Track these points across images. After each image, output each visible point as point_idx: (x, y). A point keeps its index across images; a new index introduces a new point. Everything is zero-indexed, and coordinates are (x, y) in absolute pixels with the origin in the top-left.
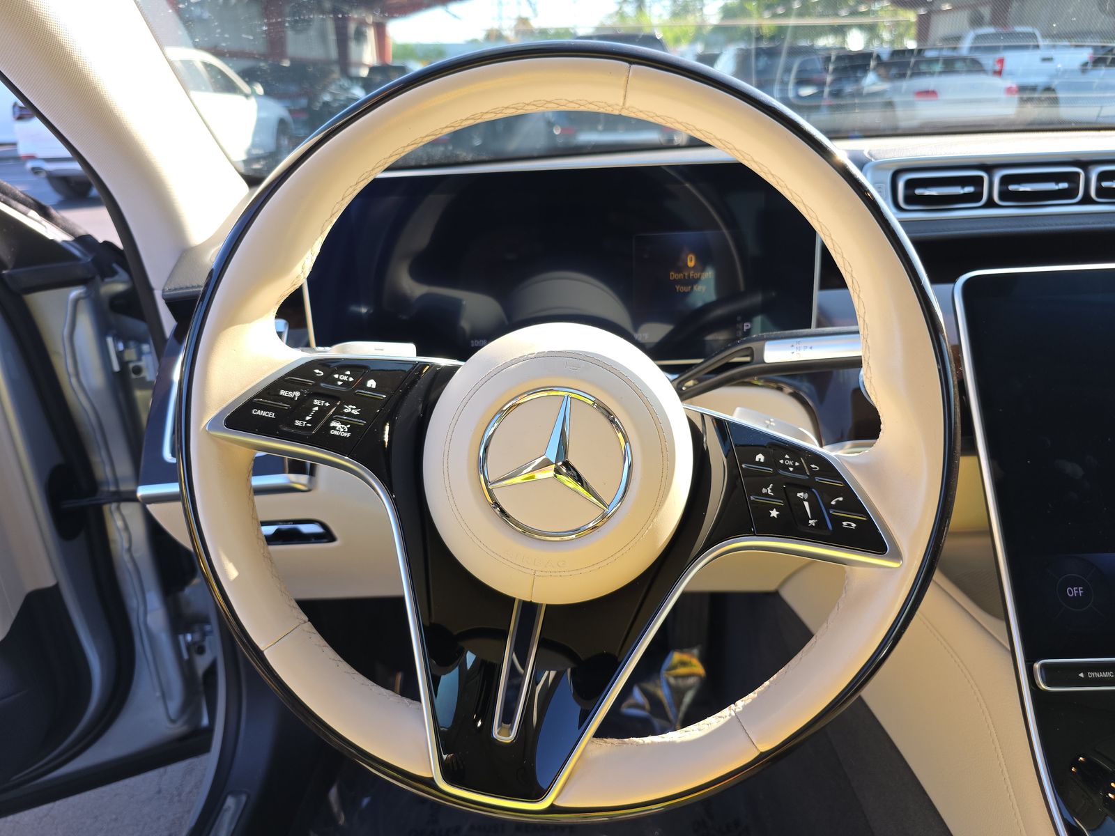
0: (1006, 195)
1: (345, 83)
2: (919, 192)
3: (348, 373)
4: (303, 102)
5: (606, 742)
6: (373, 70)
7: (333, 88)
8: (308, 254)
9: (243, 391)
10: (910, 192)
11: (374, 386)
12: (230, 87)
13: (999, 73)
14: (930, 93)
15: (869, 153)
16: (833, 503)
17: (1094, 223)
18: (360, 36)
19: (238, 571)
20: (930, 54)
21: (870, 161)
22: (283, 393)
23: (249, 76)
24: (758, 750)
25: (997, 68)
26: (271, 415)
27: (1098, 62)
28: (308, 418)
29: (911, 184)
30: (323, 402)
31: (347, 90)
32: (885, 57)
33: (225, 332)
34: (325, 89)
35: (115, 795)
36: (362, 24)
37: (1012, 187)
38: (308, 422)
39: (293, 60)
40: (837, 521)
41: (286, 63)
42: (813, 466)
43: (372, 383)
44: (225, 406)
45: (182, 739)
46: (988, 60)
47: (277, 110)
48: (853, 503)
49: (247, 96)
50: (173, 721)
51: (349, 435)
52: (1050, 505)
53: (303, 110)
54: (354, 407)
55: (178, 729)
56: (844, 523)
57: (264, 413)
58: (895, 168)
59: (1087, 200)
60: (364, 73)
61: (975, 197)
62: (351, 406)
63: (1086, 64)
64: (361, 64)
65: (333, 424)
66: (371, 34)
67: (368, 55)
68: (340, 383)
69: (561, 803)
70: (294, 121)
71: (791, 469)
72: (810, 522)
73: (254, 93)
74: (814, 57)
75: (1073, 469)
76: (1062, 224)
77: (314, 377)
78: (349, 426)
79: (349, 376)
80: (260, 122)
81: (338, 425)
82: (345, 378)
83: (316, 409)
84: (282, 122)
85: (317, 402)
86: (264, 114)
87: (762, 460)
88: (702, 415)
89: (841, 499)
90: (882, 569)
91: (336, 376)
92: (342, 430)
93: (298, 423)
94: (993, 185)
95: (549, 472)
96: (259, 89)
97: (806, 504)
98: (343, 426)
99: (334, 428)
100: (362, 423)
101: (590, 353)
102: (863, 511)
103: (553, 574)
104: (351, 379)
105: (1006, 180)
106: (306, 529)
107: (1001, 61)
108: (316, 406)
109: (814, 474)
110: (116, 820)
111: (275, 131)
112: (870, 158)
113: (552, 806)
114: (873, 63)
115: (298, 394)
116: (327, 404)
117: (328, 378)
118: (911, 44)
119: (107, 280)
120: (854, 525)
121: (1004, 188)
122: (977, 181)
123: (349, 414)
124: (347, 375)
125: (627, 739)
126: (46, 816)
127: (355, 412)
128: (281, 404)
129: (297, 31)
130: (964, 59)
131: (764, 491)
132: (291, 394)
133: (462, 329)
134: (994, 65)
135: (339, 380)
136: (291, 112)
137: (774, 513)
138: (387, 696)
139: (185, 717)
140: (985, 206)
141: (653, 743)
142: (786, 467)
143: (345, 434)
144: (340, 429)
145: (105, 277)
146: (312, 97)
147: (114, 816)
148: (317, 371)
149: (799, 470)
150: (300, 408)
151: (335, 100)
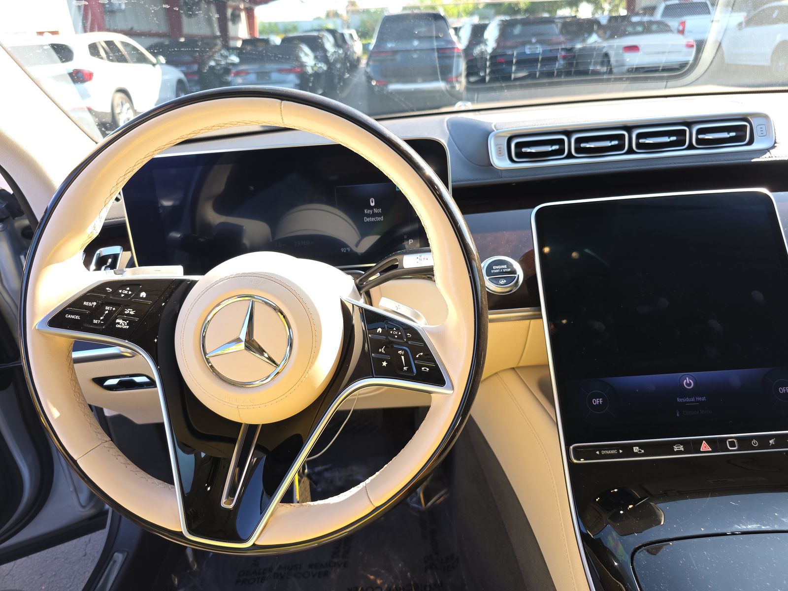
0: (579, 150)
1: (224, 52)
2: (524, 150)
3: (128, 289)
4: (195, 67)
5: (291, 506)
6: (245, 42)
7: (217, 57)
8: (97, 219)
9: (60, 304)
10: (519, 150)
11: (144, 296)
12: (142, 59)
13: (682, 32)
14: (634, 48)
15: (495, 126)
16: (417, 356)
17: (633, 167)
18: (235, 18)
19: (59, 412)
20: (635, 19)
21: (494, 131)
22: (85, 303)
23: (155, 50)
24: (373, 506)
25: (681, 28)
26: (77, 317)
27: (749, 22)
28: (102, 318)
29: (519, 145)
30: (111, 308)
31: (226, 57)
32: (604, 21)
33: (45, 269)
34: (211, 58)
35: (55, 559)
36: (236, 9)
37: (583, 145)
38: (102, 320)
39: (186, 37)
40: (419, 367)
41: (182, 40)
42: (408, 334)
43: (143, 295)
44: (48, 313)
45: (91, 518)
46: (674, 23)
47: (175, 74)
48: (429, 356)
49: (154, 65)
50: (83, 507)
51: (128, 327)
52: (584, 349)
53: (194, 73)
54: (131, 310)
55: (88, 512)
56: (423, 368)
57: (73, 317)
58: (509, 135)
59: (630, 151)
60: (239, 44)
61: (560, 152)
62: (129, 309)
63: (740, 24)
64: (237, 39)
65: (118, 321)
66: (243, 15)
67: (241, 31)
68: (123, 295)
69: (258, 543)
70: (188, 81)
71: (396, 337)
72: (404, 368)
73: (158, 62)
74: (554, 25)
75: (599, 325)
76: (613, 168)
77: (106, 292)
78: (127, 322)
79: (129, 291)
80: (164, 83)
81: (121, 321)
82: (126, 292)
83: (107, 312)
84: (180, 82)
85: (107, 308)
86: (167, 77)
87: (380, 332)
88: (353, 305)
89: (422, 354)
90: (444, 395)
91: (120, 291)
92: (123, 324)
93: (95, 321)
94: (570, 144)
95: (242, 346)
96: (162, 59)
97: (403, 357)
98: (124, 322)
99: (118, 323)
100: (137, 319)
101: (268, 273)
102: (434, 361)
103: (249, 407)
104: (130, 293)
105: (579, 141)
106: (138, 379)
107: (683, 23)
108: (107, 310)
109: (408, 339)
110: (55, 575)
111: (175, 88)
112: (494, 129)
113: (254, 544)
114: (595, 27)
115: (95, 304)
116: (114, 309)
117: (115, 293)
118: (623, 12)
119: (16, 218)
120: (428, 369)
121: (578, 145)
122: (561, 142)
123: (129, 315)
124: (127, 290)
125: (305, 503)
126: (7, 575)
127: (132, 313)
128: (84, 310)
129: (190, 16)
130: (658, 23)
131: (380, 350)
132: (90, 304)
133: (244, 245)
134: (679, 26)
135: (122, 293)
136: (186, 74)
137: (385, 364)
138: (158, 484)
139: (92, 504)
140: (566, 158)
141: (318, 505)
142: (393, 336)
143: (125, 327)
144: (122, 324)
145: (16, 216)
146: (202, 63)
147: (54, 573)
148: (108, 289)
149: (400, 337)
150: (96, 312)
151: (218, 65)
